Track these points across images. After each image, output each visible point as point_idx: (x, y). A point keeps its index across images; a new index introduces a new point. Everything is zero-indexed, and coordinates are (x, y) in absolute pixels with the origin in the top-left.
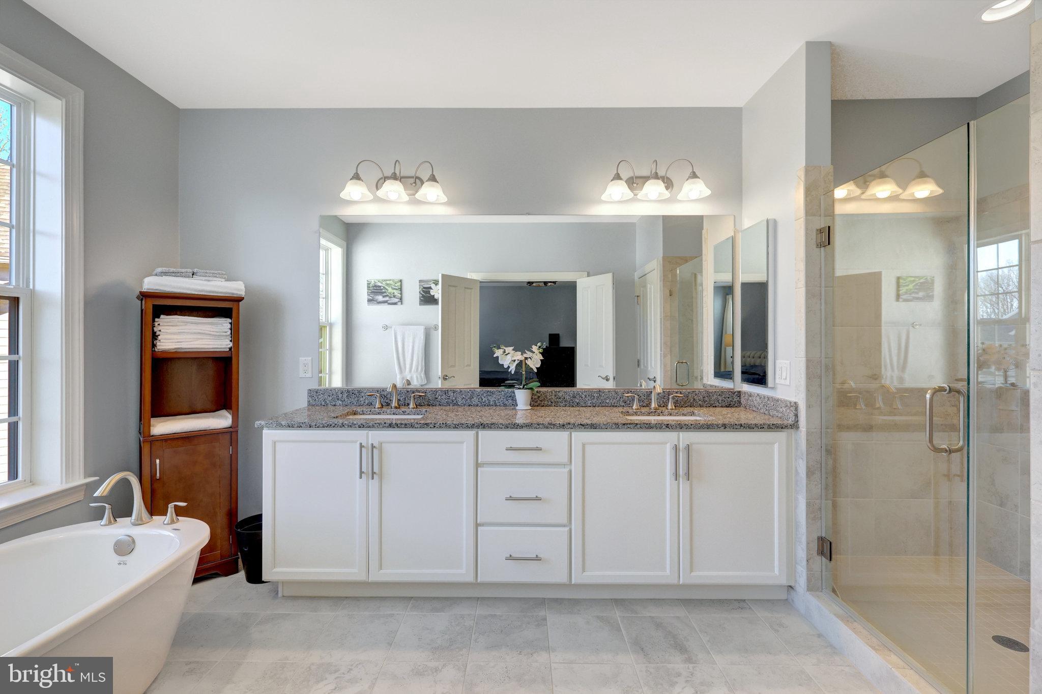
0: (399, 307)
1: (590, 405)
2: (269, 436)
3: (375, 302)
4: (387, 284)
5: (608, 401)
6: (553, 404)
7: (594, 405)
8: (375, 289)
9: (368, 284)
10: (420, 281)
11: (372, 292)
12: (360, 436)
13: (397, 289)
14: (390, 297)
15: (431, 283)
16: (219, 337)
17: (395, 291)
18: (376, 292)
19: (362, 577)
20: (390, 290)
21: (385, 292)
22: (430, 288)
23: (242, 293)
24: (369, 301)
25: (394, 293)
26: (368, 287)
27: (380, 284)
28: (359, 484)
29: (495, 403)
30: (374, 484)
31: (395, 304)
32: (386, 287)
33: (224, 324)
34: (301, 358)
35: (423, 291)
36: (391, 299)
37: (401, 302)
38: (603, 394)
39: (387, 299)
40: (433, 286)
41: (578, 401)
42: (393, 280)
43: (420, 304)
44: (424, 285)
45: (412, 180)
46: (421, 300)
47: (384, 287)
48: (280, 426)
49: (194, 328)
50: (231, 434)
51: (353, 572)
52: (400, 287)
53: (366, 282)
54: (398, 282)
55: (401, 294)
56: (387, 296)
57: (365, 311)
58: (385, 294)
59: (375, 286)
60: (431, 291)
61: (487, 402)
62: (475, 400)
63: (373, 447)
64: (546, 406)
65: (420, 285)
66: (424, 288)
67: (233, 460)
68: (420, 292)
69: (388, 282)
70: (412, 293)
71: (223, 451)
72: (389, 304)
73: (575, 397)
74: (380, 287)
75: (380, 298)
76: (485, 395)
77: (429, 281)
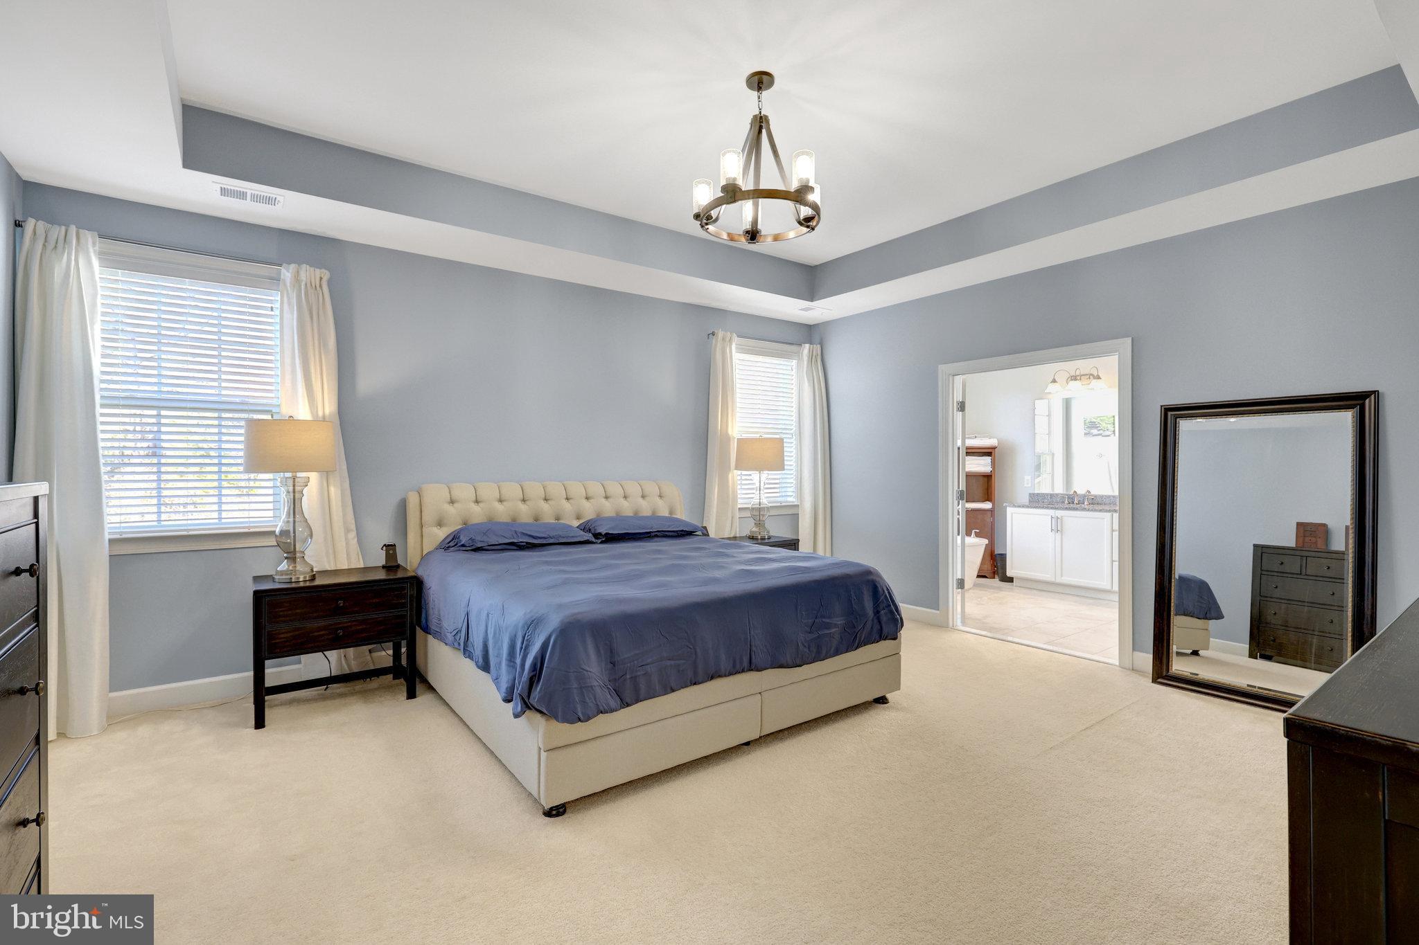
2: (1010, 510)
3: (1090, 435)
8: (1089, 425)
9: (1085, 420)
11: (1085, 427)
12: (1052, 512)
16: (985, 465)
17: (1109, 426)
18: (1092, 426)
19: (1053, 580)
20: (1104, 425)
23: (997, 445)
24: (1086, 434)
26: (1085, 423)
28: (1052, 534)
30: (1058, 535)
31: (1109, 436)
32: (1100, 422)
33: (988, 459)
36: (1105, 432)
37: (1115, 434)
39: (1101, 432)
42: (1107, 417)
45: (1088, 377)
48: (1014, 506)
49: (976, 462)
50: (992, 511)
51: (1048, 577)
52: (1113, 422)
53: (1083, 419)
54: (1111, 418)
55: (1114, 428)
57: (1083, 442)
58: (1100, 428)
63: (1057, 518)
67: (993, 524)
69: (1102, 418)
71: (989, 519)
72: (1103, 436)
74: (1095, 422)
75: (1095, 431)
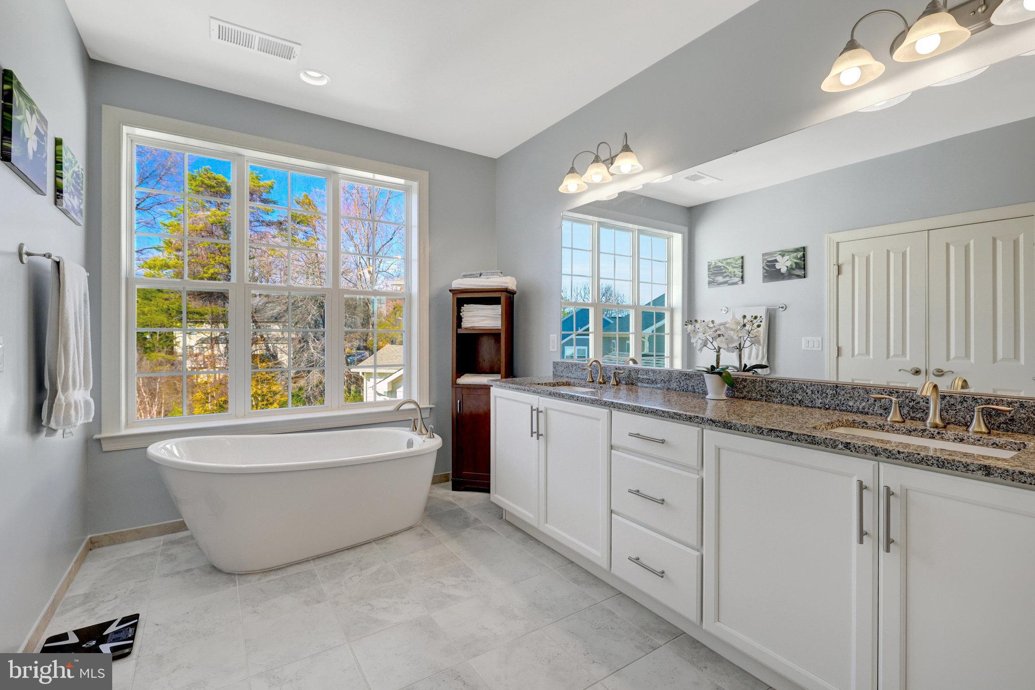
0: (740, 285)
1: (820, 405)
2: (493, 391)
3: (716, 284)
4: (728, 263)
5: (851, 403)
6: (764, 398)
7: (827, 406)
8: (715, 270)
9: (709, 265)
10: (764, 255)
11: (714, 274)
13: (737, 267)
14: (731, 277)
15: (776, 255)
17: (736, 270)
18: (716, 271)
19: (535, 524)
20: (730, 269)
21: (725, 272)
22: (776, 261)
24: (710, 283)
25: (734, 272)
26: (709, 269)
27: (720, 264)
29: (694, 389)
31: (736, 283)
32: (727, 267)
34: (551, 335)
35: (768, 266)
36: (732, 279)
37: (742, 280)
38: (843, 392)
39: (728, 279)
40: (779, 258)
41: (800, 398)
42: (734, 258)
43: (764, 281)
44: (768, 258)
46: (765, 277)
47: (724, 267)
51: (530, 517)
52: (741, 265)
53: (707, 264)
54: (738, 259)
55: (742, 272)
56: (726, 276)
57: (706, 294)
58: (726, 274)
59: (716, 267)
60: (777, 264)
61: (685, 386)
62: (674, 385)
63: (539, 411)
64: (755, 400)
65: (763, 259)
66: (768, 261)
68: (763, 268)
69: (728, 261)
70: (755, 269)
72: (730, 284)
73: (796, 392)
74: (721, 267)
75: (720, 279)
76: (683, 378)
77: (775, 253)
